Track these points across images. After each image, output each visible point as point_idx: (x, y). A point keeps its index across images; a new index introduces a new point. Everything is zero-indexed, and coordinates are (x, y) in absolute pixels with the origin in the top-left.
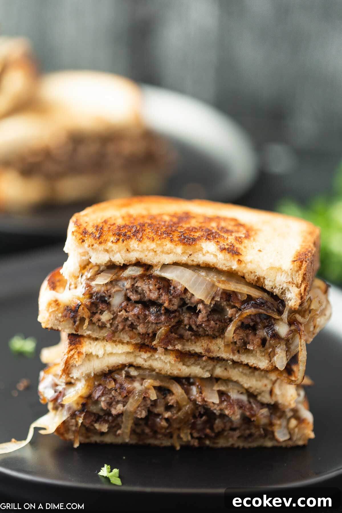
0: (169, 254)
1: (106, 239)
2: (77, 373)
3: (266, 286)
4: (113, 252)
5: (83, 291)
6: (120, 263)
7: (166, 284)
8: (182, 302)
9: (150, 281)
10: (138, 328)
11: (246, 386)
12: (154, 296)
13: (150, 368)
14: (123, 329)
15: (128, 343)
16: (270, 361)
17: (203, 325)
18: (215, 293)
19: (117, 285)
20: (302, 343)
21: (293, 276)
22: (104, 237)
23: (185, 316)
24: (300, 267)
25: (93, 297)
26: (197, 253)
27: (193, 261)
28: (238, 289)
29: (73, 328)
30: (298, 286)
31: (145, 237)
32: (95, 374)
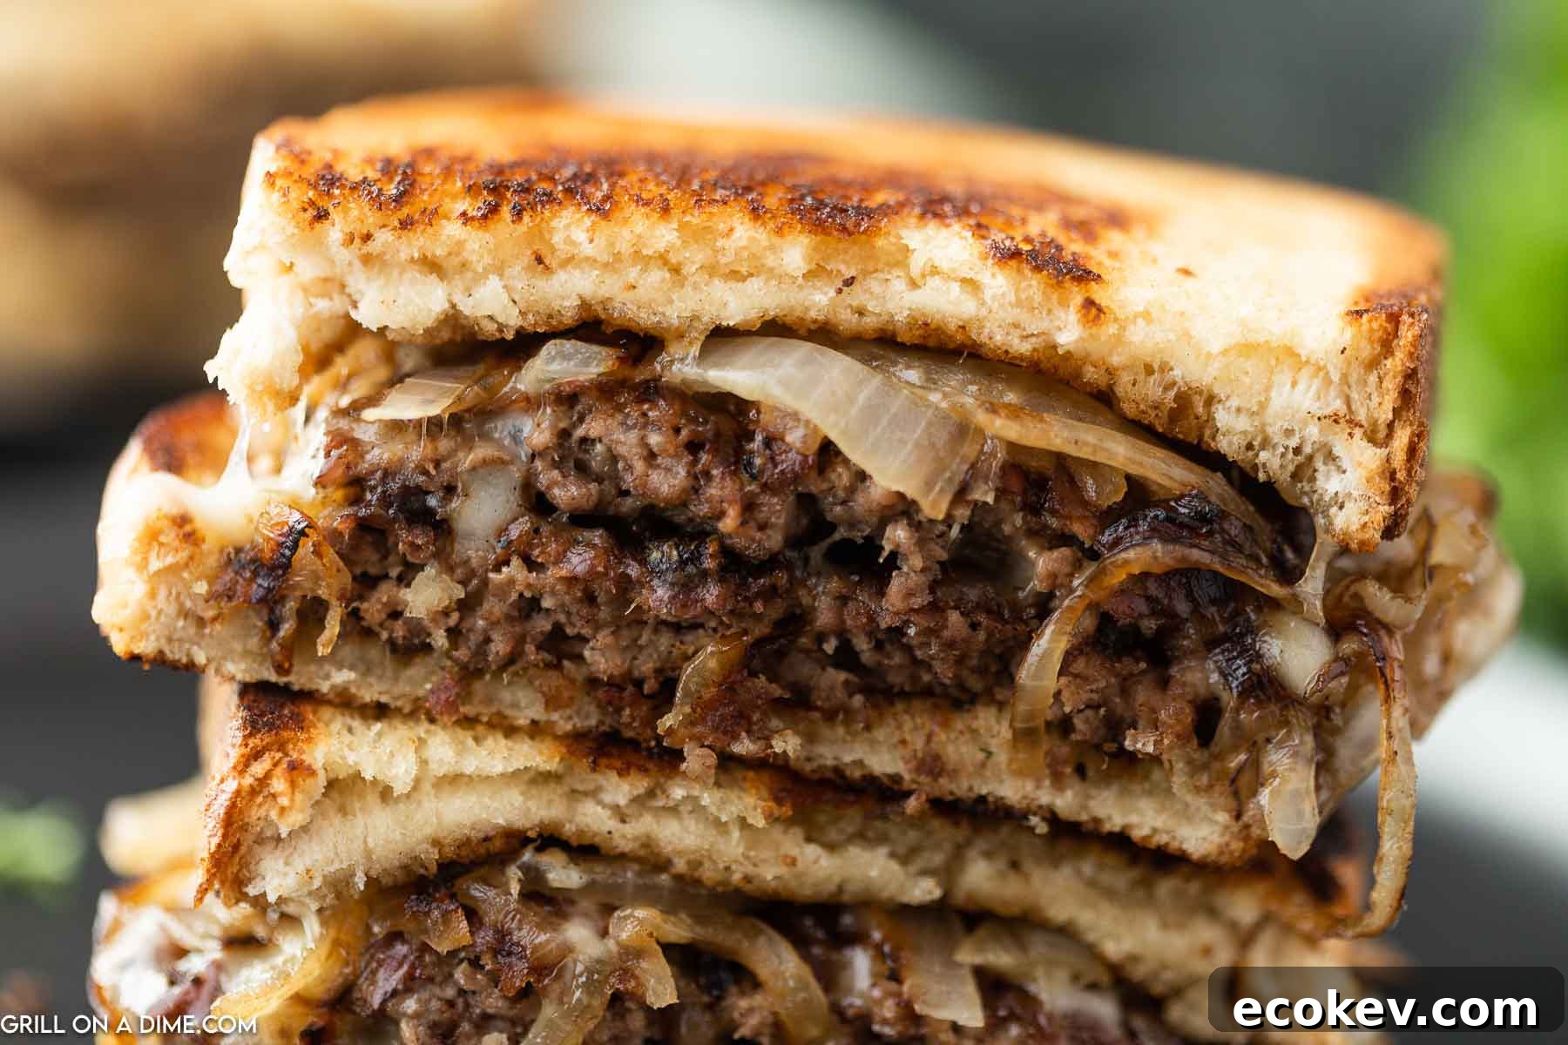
0: (743, 279)
1: (431, 207)
2: (285, 874)
3: (1220, 437)
4: (469, 275)
5: (317, 466)
6: (500, 329)
7: (728, 427)
8: (804, 521)
9: (650, 409)
10: (587, 653)
11: (1113, 949)
12: (667, 481)
13: (642, 853)
14: (511, 659)
15: (536, 730)
16: (1238, 817)
17: (912, 631)
18: (973, 466)
19: (485, 437)
20: (1393, 723)
21: (1349, 387)
22: (425, 197)
23: (820, 589)
24: (1387, 346)
25: (368, 496)
26: (881, 276)
27: (861, 312)
28: (1086, 444)
29: (261, 657)
30: (1378, 436)
31: (626, 198)
32: (371, 881)
